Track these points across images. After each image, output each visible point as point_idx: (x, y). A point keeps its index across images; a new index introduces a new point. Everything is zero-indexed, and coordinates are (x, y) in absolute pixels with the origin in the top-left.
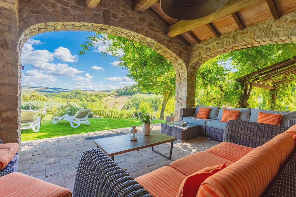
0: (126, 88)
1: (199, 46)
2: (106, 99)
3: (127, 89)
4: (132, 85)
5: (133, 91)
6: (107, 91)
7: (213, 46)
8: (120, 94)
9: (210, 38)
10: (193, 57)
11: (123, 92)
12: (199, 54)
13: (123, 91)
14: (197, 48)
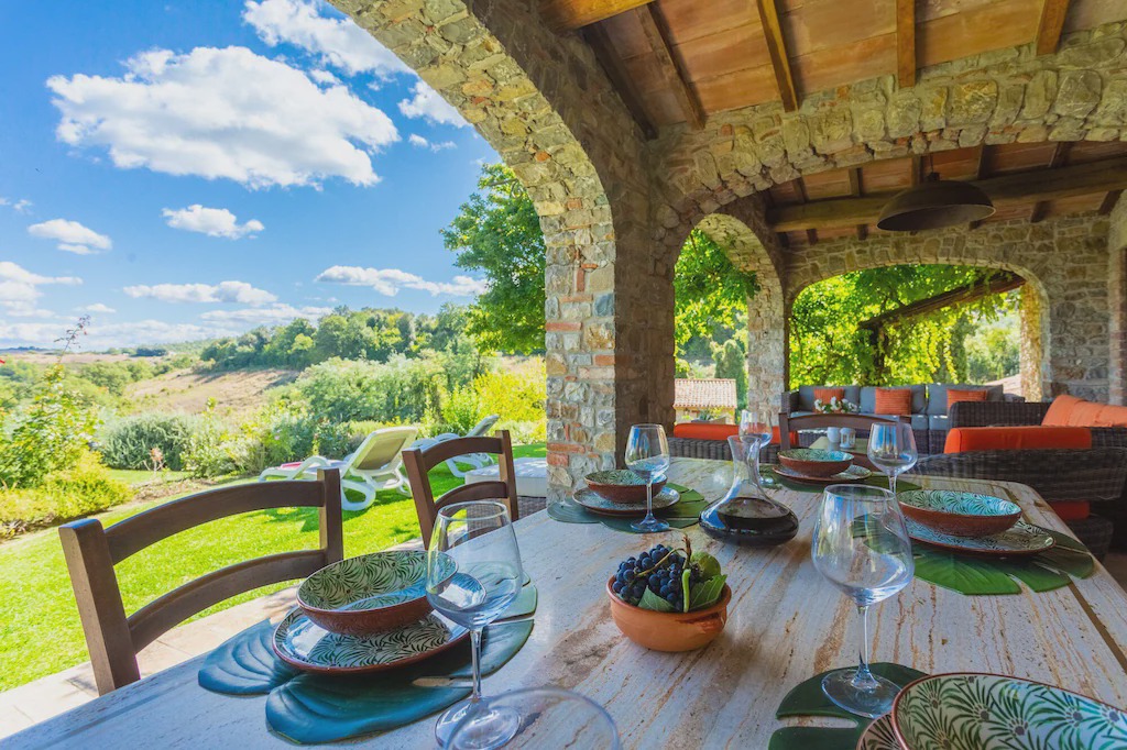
0: (258, 335)
1: (815, 252)
2: (149, 392)
3: (262, 341)
4: (289, 323)
5: (296, 346)
6: (142, 353)
7: (850, 255)
8: (226, 364)
9: (841, 238)
10: (797, 273)
11: (243, 354)
12: (812, 269)
13: (239, 349)
14: (808, 253)
